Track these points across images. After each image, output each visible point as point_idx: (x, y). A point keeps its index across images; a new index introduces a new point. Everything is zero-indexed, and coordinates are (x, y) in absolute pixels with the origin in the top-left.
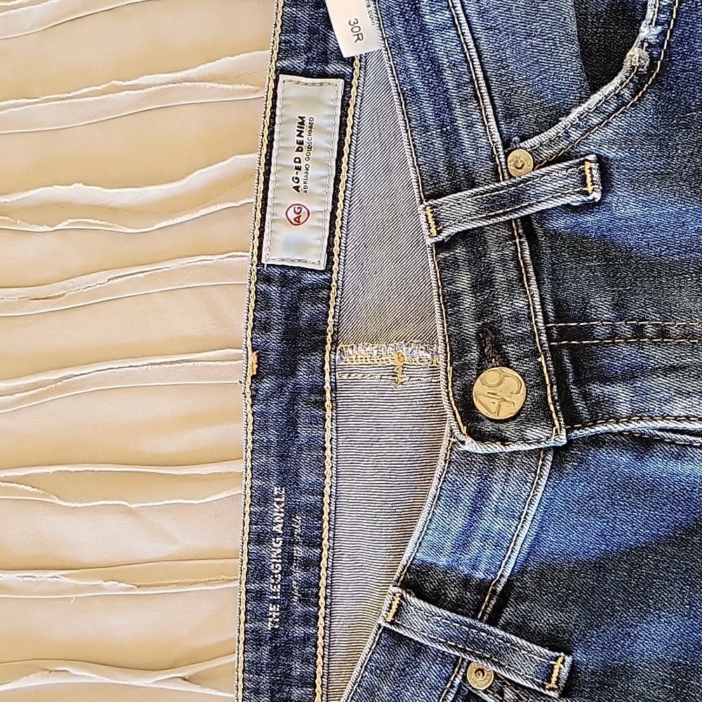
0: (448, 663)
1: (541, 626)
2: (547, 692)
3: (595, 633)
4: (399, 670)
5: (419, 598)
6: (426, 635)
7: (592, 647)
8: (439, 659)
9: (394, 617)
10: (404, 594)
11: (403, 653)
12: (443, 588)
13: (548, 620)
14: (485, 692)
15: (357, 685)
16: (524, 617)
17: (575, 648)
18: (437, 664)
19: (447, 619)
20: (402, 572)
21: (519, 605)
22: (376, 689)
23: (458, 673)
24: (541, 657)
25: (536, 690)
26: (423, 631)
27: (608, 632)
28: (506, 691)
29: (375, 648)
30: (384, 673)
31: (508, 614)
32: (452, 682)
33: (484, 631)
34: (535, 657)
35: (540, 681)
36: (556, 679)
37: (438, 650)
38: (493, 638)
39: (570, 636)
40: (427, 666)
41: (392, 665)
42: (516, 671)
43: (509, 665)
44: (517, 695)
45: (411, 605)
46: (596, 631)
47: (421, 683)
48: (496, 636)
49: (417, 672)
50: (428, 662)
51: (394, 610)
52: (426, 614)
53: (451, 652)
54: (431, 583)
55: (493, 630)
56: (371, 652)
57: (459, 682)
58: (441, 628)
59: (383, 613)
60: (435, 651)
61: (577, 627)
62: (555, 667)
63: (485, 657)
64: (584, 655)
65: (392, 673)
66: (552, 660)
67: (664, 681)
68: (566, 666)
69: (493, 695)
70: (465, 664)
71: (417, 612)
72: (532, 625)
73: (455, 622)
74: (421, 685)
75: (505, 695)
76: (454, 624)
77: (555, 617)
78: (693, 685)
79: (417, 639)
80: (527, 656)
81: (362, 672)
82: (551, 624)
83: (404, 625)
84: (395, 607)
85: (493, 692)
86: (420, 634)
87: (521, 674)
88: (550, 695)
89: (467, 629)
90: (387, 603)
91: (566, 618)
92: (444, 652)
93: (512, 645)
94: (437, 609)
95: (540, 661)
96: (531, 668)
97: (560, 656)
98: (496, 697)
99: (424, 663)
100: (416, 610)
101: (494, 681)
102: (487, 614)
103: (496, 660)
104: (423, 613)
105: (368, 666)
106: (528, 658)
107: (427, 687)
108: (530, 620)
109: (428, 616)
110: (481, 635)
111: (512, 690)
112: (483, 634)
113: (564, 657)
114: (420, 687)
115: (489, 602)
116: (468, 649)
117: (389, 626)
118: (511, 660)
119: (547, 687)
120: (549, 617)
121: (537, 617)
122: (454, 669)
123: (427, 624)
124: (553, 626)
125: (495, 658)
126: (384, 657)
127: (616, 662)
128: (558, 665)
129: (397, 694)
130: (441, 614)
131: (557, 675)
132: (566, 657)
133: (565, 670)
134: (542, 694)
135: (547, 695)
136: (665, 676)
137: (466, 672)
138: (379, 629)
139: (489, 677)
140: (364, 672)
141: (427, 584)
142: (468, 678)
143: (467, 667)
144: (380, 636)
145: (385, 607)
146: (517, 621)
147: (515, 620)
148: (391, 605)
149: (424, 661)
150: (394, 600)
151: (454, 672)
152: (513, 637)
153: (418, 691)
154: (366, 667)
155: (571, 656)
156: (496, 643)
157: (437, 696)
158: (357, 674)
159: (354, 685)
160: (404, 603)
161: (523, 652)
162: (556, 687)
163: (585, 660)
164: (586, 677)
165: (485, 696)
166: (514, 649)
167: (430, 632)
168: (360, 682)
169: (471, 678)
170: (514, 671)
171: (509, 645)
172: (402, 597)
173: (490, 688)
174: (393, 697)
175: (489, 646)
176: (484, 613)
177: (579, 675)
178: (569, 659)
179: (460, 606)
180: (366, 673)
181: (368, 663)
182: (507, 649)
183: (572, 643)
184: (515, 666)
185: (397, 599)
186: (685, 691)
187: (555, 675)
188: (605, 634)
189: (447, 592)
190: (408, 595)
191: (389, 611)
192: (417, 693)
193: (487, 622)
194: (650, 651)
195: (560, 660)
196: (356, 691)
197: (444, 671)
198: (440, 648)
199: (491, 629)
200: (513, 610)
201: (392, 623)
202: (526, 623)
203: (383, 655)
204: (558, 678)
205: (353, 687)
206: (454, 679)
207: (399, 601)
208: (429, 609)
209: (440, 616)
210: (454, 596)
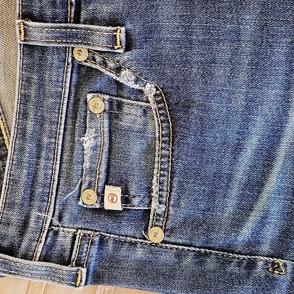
0: (61, 53)
1: (104, 16)
2: (116, 51)
3: (135, 10)
4: (38, 65)
5: (33, 21)
6: (44, 41)
7: (135, 18)
8: (56, 52)
9: (24, 37)
10: (24, 22)
11: (37, 55)
12: (43, 11)
13: (107, 11)
14: (86, 61)
15: (21, 80)
16: (93, 13)
17: (125, 21)
18: (56, 55)
19: (51, 28)
20: (19, 10)
21: (88, 8)
22: (31, 79)
23: (68, 56)
24: (108, 32)
25: (110, 52)
26: (42, 39)
27: (142, 8)
28: (96, 58)
29: (23, 57)
30: (32, 69)
31: (84, 15)
32: (68, 62)
33: (74, 28)
34: (104, 33)
35: (111, 46)
36: (119, 43)
37: (53, 47)
38: (80, 31)
39: (121, 16)
40: (51, 58)
41: (34, 63)
42: (97, 45)
43: (93, 43)
44: (103, 58)
45: (30, 27)
46: (135, 9)
47: (52, 68)
48: (81, 29)
49: (47, 62)
50: (50, 55)
51: (23, 34)
52: (40, 29)
53: (60, 45)
54: (36, 10)
55: (79, 26)
56: (22, 60)
57: (71, 61)
58: (51, 34)
59: (18, 36)
60: (52, 48)
61: (124, 10)
62: (117, 36)
63: (80, 43)
64: (131, 25)
65: (35, 67)
66: (114, 32)
67: (178, 28)
68: (122, 33)
69: (90, 62)
70: (70, 50)
71: (34, 29)
72: (99, 16)
73: (57, 29)
74: (52, 69)
75: (96, 60)
76: (56, 30)
77: (110, 8)
78: (193, 25)
79: (40, 45)
80: (100, 35)
81: (21, 72)
82: (109, 12)
83: (31, 39)
84: (22, 31)
85: (90, 60)
86: (41, 41)
87: (100, 45)
88: (118, 52)
89: (64, 30)
90: (18, 30)
91: (116, 6)
92: (57, 47)
93: (91, 31)
94: (44, 24)
95: (108, 35)
96: (104, 40)
97: (118, 29)
98: (92, 63)
99: (48, 57)
100: (34, 28)
101: (89, 54)
102: (72, 18)
103: (86, 42)
104: (37, 29)
105: (23, 68)
106: (101, 35)
107: (55, 69)
108: (97, 14)
109: (41, 30)
110: (73, 31)
111: (99, 56)
112: (74, 30)
113: (120, 29)
114: (52, 70)
115: (71, 11)
116: (68, 41)
117: (24, 43)
118: (93, 39)
119: (115, 48)
120: (107, 9)
121: (100, 11)
122: (66, 55)
123: (42, 35)
124: (110, 13)
125: (85, 41)
126: (29, 61)
127: (150, 24)
128: (118, 34)
129: (41, 78)
130: (47, 27)
131: (119, 40)
132: (121, 28)
133: (123, 36)
134: (114, 53)
135: (117, 53)
136: (178, 25)
137: (72, 54)
138: (21, 46)
139: (85, 53)
140: (22, 72)
141: (34, 11)
142: (75, 57)
143: (72, 52)
144: (23, 50)
145: (18, 33)
146: (90, 17)
147: (89, 17)
148: (20, 31)
149: (48, 55)
150: (21, 27)
151: (66, 56)
152: (90, 26)
153: (52, 73)
154: (22, 69)
155: (124, 27)
156: (83, 33)
157: (62, 72)
158: (19, 74)
159: (20, 81)
160: (26, 27)
161: (97, 32)
162: (121, 47)
163: (132, 27)
164: (135, 37)
165: (87, 64)
166: (92, 33)
167: (45, 39)
168: (22, 78)
169: (76, 56)
170: (96, 45)
171: (89, 31)
172: (24, 24)
173: (87, 59)
174: (40, 80)
175: (79, 36)
176: (70, 18)
177: (132, 36)
178: (123, 29)
179: (55, 18)
180: (23, 72)
181: (22, 67)
182: (89, 34)
183: (123, 19)
184: (96, 42)
185: (22, 26)
186: (190, 30)
187: (118, 40)
188: (140, 9)
189: (46, 12)
190: (26, 22)
191: (21, 35)
192: (51, 74)
193: (73, 23)
194: (167, 12)
195: (119, 31)
196: (22, 84)
197: (61, 58)
198: (54, 45)
199: (77, 25)
200: (86, 12)
201: (25, 41)
202: (96, 17)
203: (28, 60)
204: (120, 41)
205: (19, 83)
206: (68, 60)
207: (24, 27)
208: (40, 25)
209: (47, 28)
210: (50, 14)
